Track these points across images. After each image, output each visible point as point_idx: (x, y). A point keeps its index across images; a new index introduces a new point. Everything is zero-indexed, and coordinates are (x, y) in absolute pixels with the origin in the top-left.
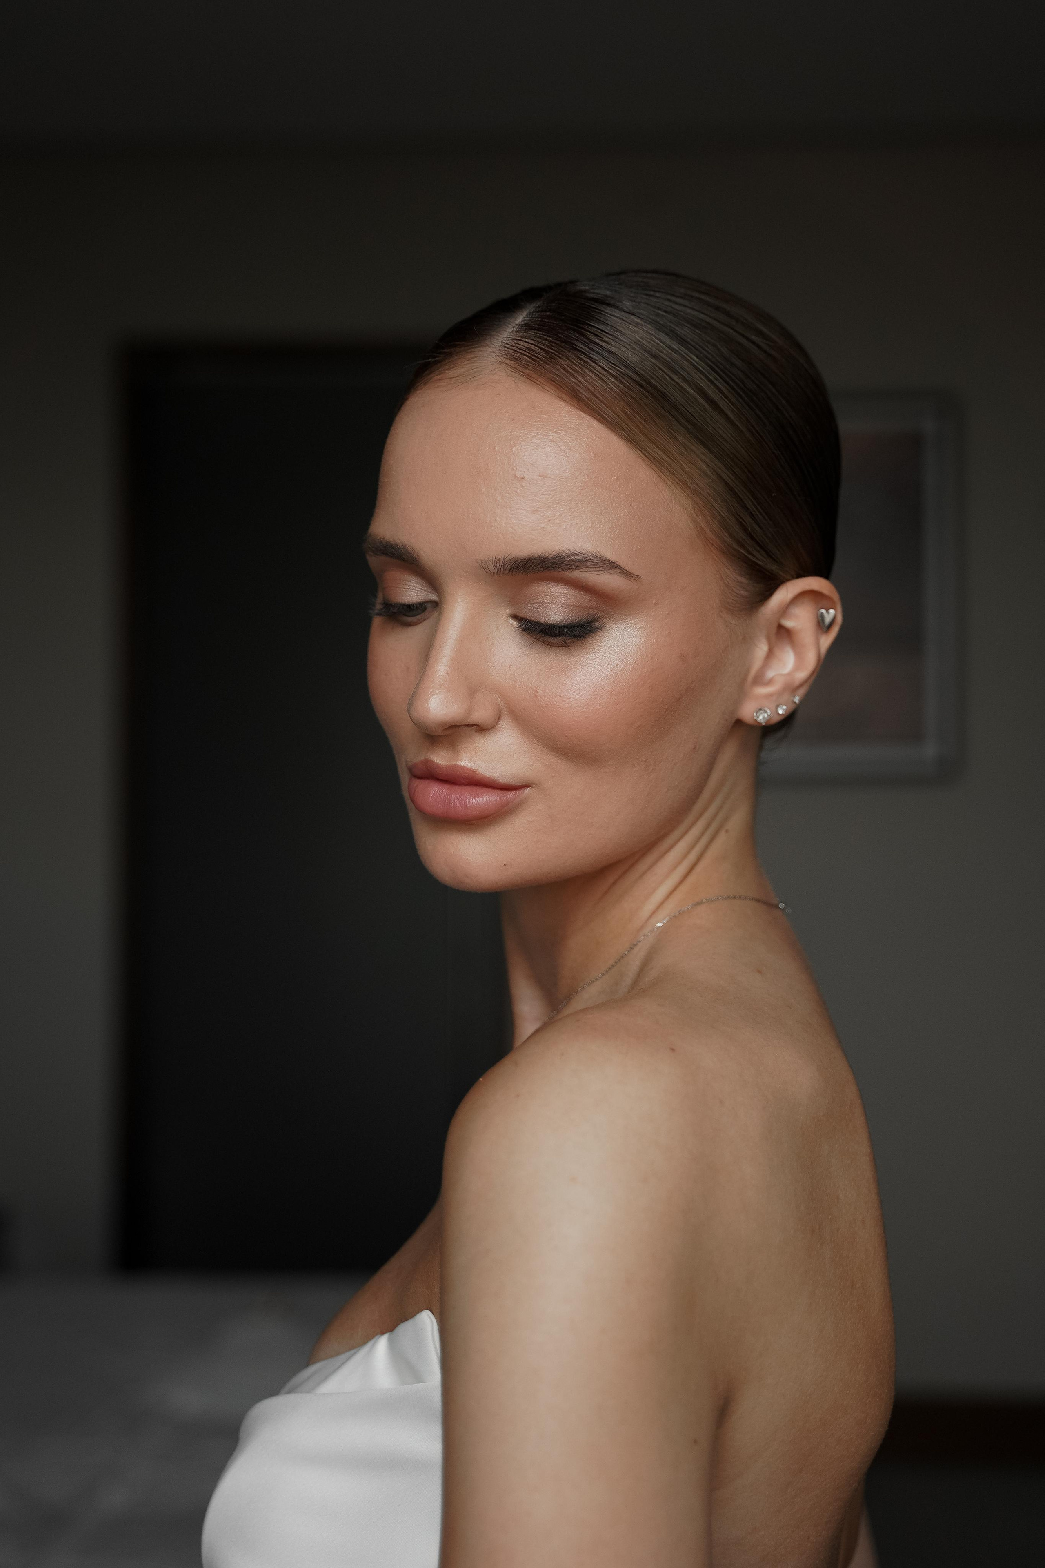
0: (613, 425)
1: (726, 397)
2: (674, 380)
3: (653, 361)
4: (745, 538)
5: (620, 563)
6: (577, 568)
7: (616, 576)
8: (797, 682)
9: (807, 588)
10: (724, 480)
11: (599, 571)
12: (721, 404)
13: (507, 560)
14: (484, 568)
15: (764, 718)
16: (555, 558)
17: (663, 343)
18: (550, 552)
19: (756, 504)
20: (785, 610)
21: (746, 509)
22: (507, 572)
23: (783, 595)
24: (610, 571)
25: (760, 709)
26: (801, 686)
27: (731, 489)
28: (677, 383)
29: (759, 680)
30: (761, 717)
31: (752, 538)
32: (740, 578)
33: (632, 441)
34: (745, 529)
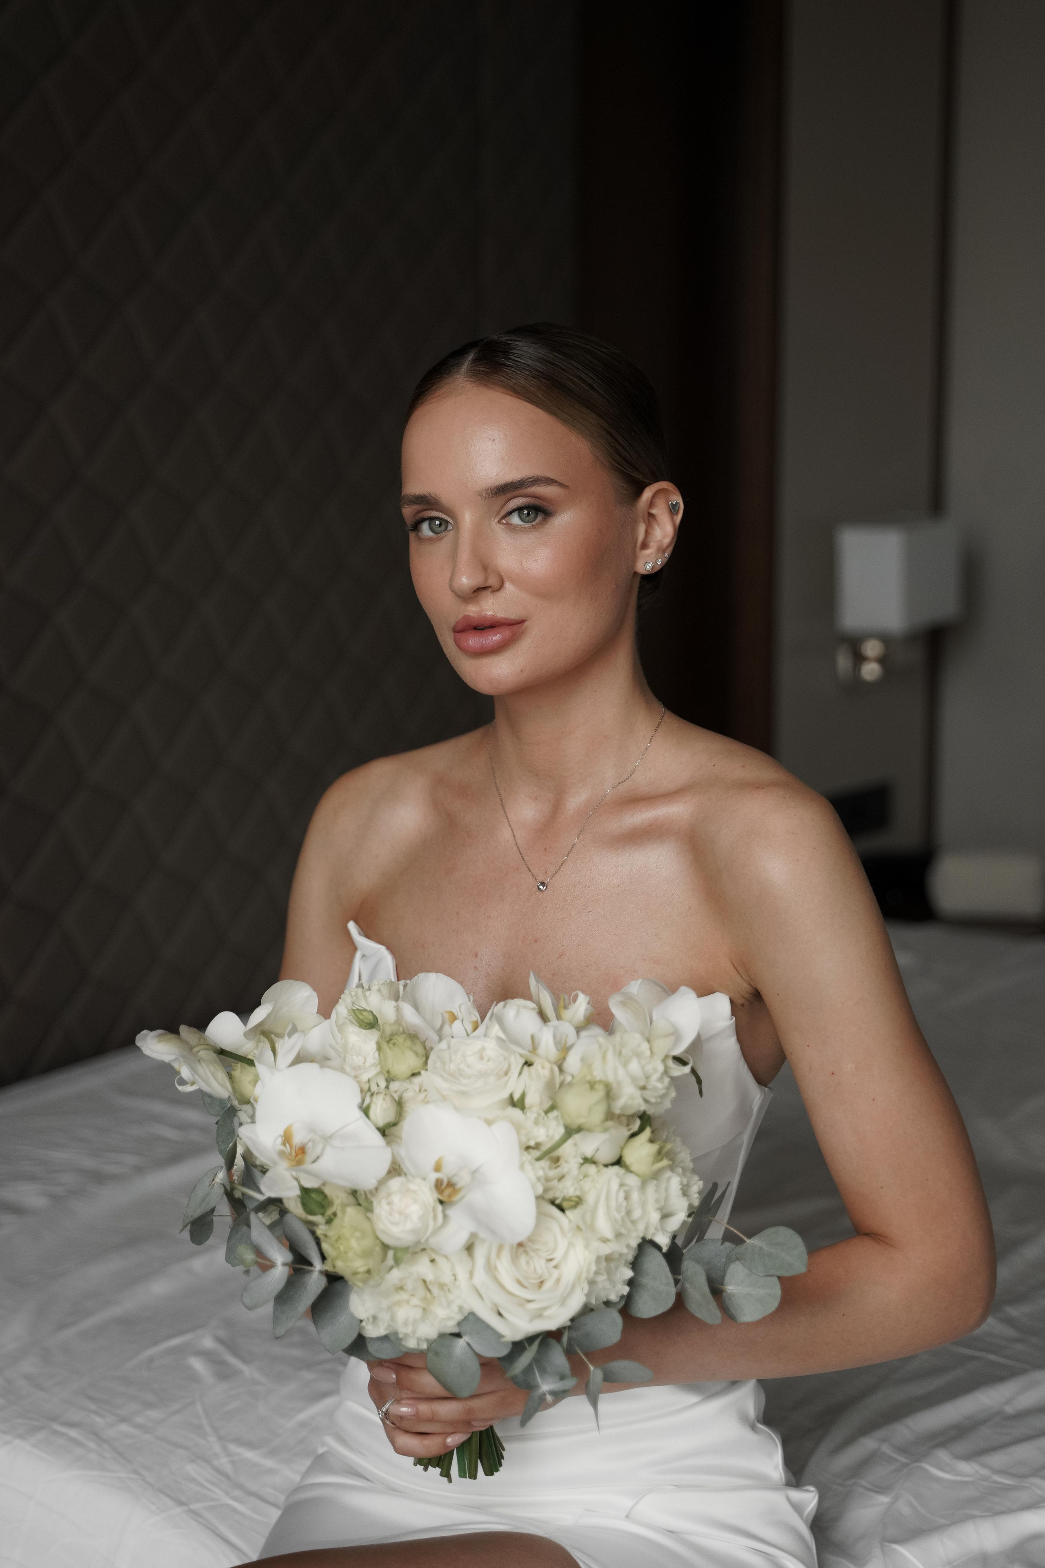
3: (552, 366)
4: (620, 460)
5: (556, 479)
7: (555, 487)
8: (665, 546)
9: (661, 487)
14: (480, 495)
15: (649, 566)
20: (651, 504)
21: (620, 444)
22: (493, 496)
23: (647, 494)
25: (646, 563)
26: (668, 547)
29: (645, 546)
30: (648, 567)
31: (625, 460)
32: (623, 484)
34: (620, 455)
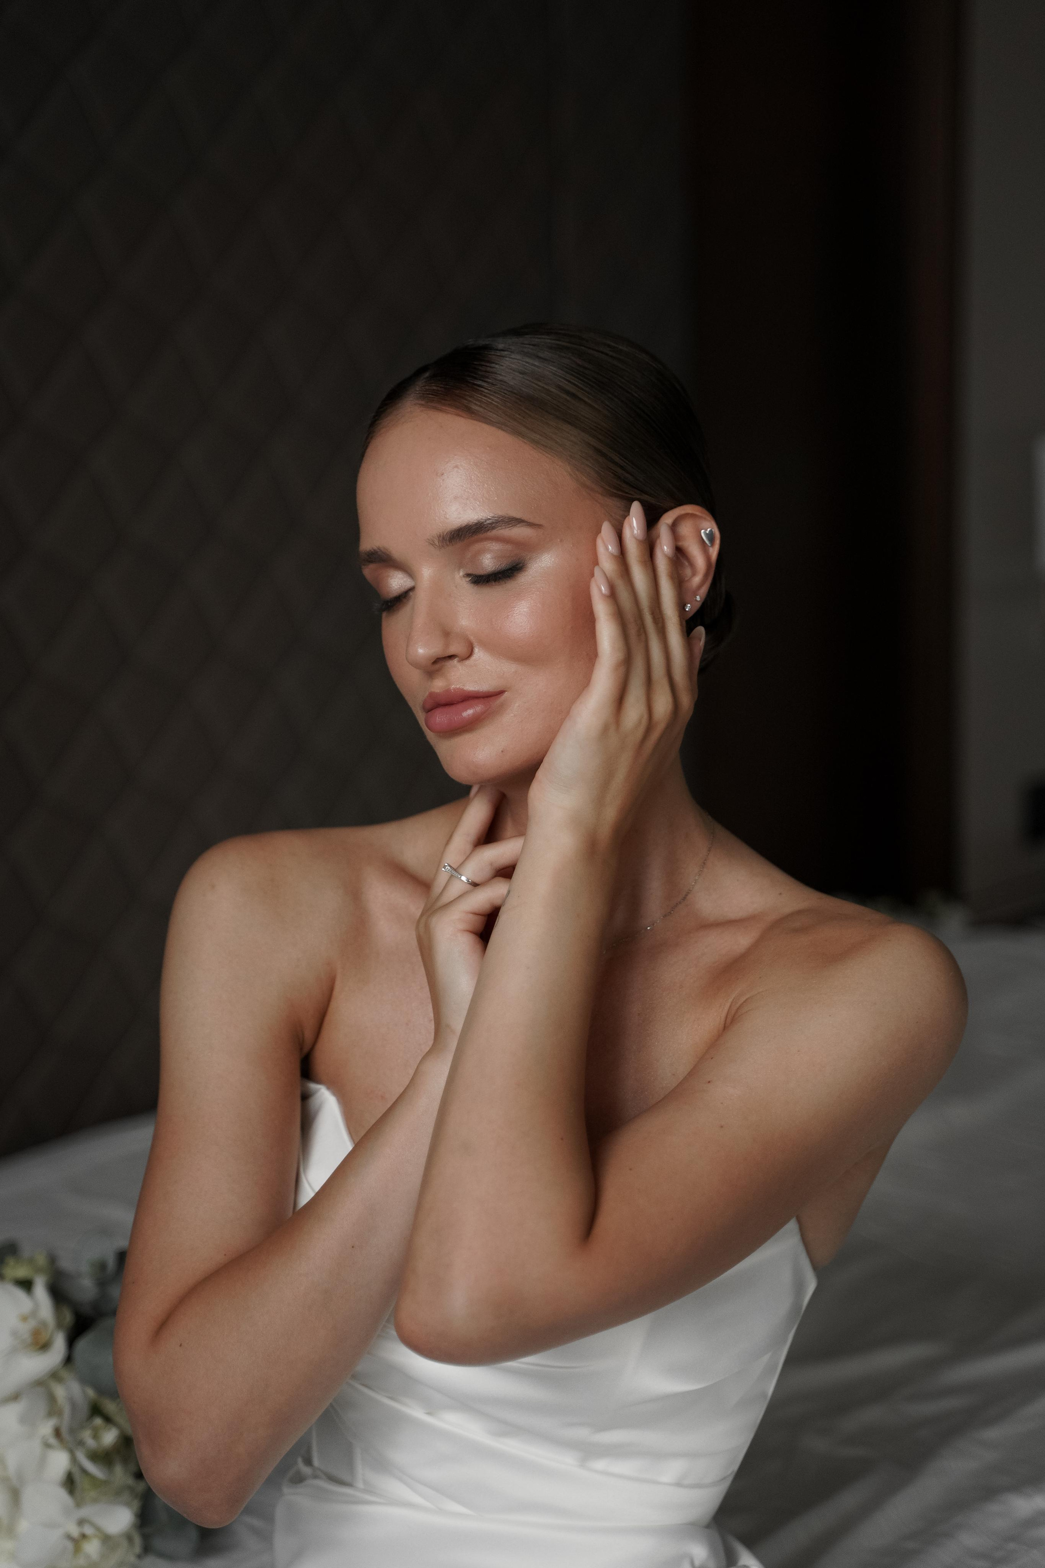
0: (500, 425)
1: (582, 389)
2: (539, 386)
5: (523, 518)
6: (493, 528)
7: (522, 528)
9: (686, 513)
10: (593, 446)
11: (510, 527)
12: (580, 395)
13: (445, 534)
14: (434, 543)
16: (476, 524)
17: (527, 363)
18: (472, 521)
19: (623, 459)
22: (450, 542)
24: (518, 526)
27: (598, 451)
28: (543, 387)
33: (517, 433)
